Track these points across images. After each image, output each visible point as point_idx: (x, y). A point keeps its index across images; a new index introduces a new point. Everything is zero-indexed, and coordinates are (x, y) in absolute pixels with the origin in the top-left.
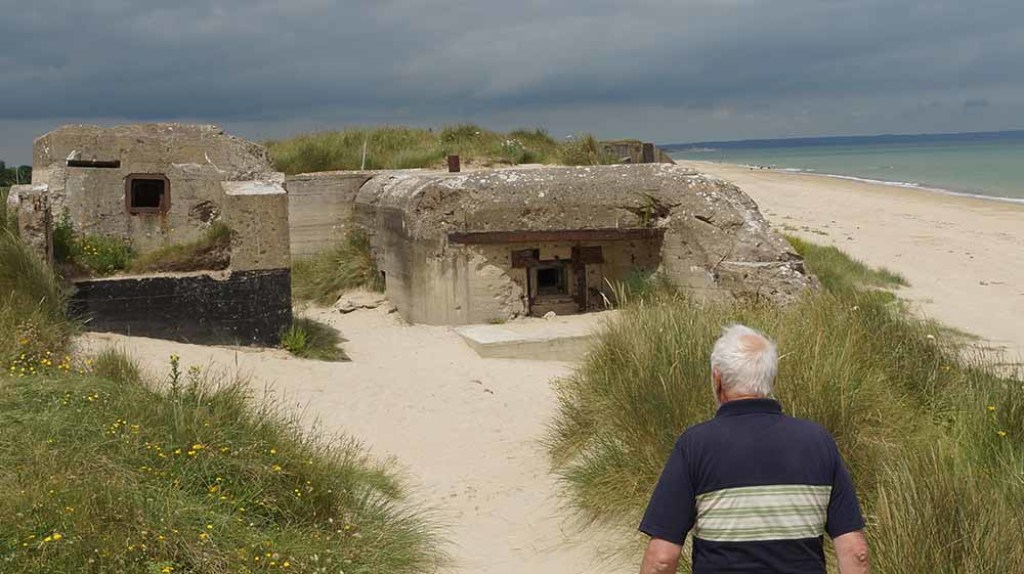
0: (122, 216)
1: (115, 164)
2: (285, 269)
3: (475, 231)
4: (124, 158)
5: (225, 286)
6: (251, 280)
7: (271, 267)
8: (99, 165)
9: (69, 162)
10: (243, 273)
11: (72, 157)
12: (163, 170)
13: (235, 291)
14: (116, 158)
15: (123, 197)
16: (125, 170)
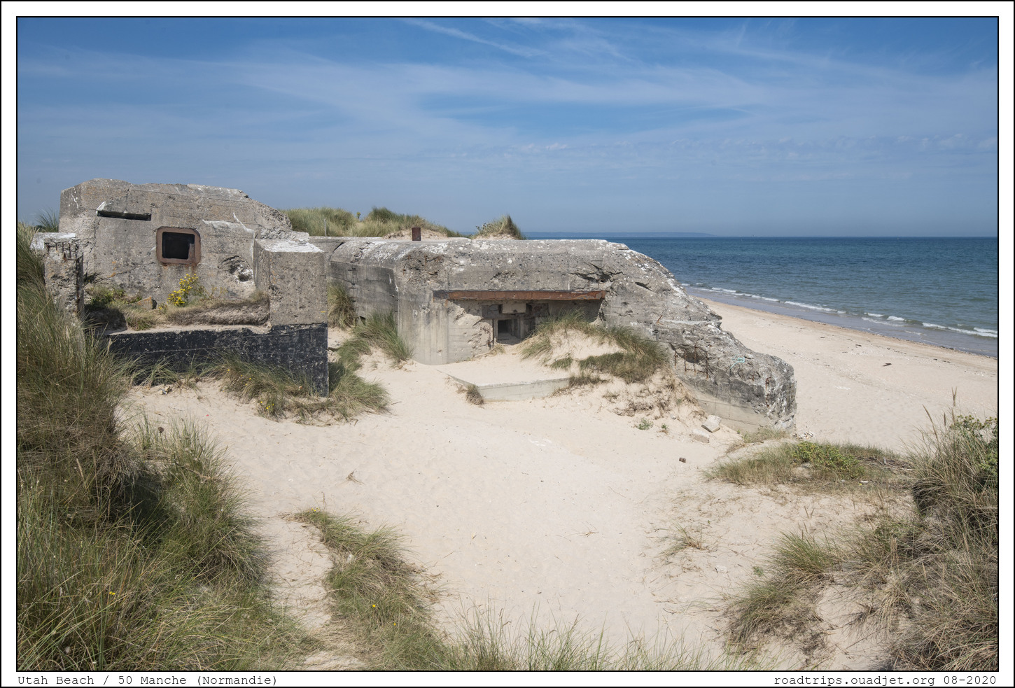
0: (152, 265)
1: (147, 217)
2: (323, 323)
3: (456, 289)
4: (155, 213)
5: (265, 339)
6: (290, 335)
7: (309, 322)
8: (130, 217)
9: (99, 212)
10: (283, 327)
11: (102, 207)
12: (193, 225)
13: (274, 344)
14: (147, 211)
15: (154, 248)
16: (155, 223)
